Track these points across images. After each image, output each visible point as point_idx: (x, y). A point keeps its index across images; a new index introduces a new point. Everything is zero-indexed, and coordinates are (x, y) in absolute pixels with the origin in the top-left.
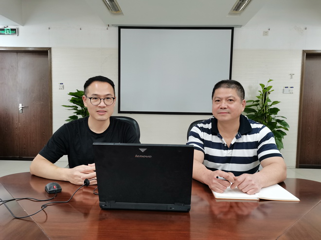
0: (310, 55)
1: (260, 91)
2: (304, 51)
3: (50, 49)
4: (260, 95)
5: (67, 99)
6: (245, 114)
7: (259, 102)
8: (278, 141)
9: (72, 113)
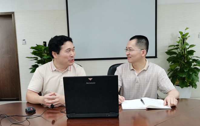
1: (179, 38)
3: (13, 13)
4: (180, 40)
5: (29, 52)
6: (168, 56)
7: (178, 46)
8: (195, 76)
9: (34, 62)
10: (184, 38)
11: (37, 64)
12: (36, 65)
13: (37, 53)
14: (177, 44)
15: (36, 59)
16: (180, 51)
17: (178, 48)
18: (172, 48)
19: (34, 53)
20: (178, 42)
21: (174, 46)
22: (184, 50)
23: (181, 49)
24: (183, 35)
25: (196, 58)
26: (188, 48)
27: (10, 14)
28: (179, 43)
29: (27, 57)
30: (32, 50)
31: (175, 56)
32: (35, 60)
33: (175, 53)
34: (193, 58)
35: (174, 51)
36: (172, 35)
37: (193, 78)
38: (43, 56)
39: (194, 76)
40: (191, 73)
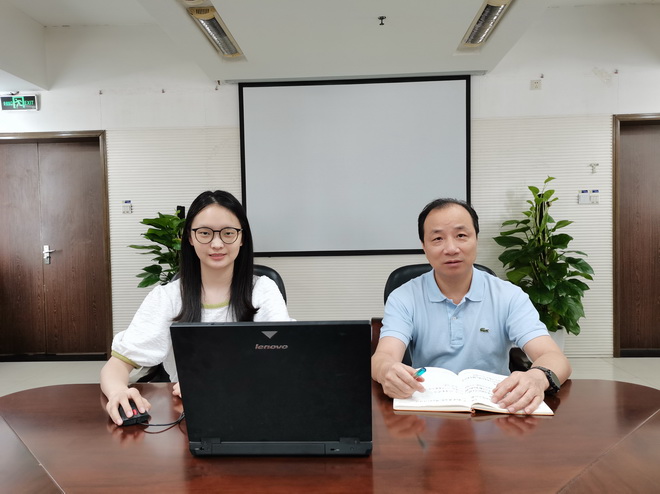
0: (628, 125)
1: (529, 202)
2: (615, 118)
3: (103, 133)
4: (531, 209)
5: (139, 233)
6: (502, 249)
7: (528, 225)
8: (573, 303)
9: (150, 260)
10: (542, 202)
11: (157, 263)
12: (155, 266)
13: (160, 234)
14: (525, 217)
15: (157, 250)
16: (532, 237)
17: (528, 228)
18: (513, 227)
19: (151, 236)
20: (527, 214)
21: (518, 223)
22: (543, 233)
23: (534, 230)
24: (539, 196)
25: (576, 256)
26: (554, 230)
27: (94, 135)
28: (529, 215)
29: (131, 246)
30: (146, 228)
31: (519, 247)
32: (153, 252)
33: (519, 241)
34: (567, 255)
35: (516, 235)
36: (510, 194)
37: (570, 308)
38: (175, 242)
39: (571, 302)
40: (564, 295)
